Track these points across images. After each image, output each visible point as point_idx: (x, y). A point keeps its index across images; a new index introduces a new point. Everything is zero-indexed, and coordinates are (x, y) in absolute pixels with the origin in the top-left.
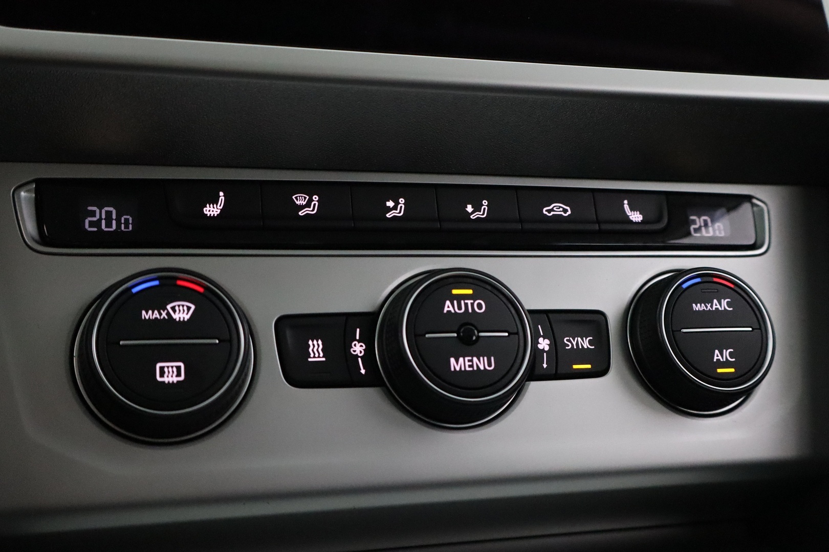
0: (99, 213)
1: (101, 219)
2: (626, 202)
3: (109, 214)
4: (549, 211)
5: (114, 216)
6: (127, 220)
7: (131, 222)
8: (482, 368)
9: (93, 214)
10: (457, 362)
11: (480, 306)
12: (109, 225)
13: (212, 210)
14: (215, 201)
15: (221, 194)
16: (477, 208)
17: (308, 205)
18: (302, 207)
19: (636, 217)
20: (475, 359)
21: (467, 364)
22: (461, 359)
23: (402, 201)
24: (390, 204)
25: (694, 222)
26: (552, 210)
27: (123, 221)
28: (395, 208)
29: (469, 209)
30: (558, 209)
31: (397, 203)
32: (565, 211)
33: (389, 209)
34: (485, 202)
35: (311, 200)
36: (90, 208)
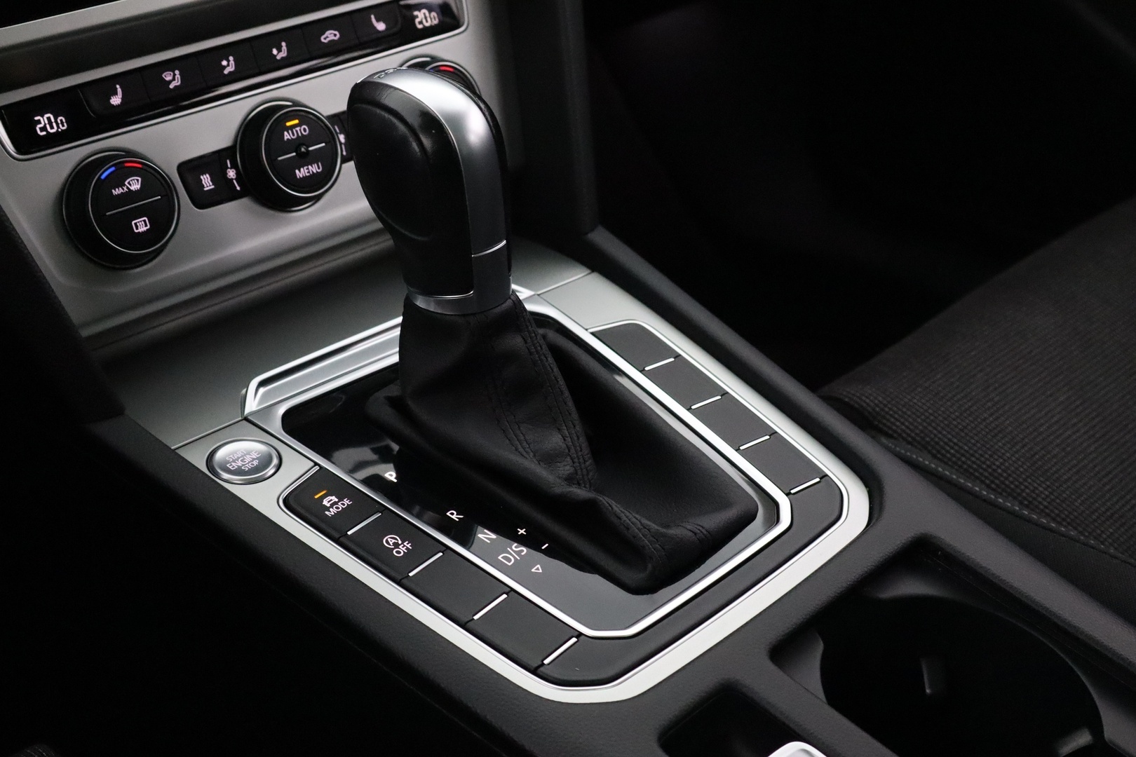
0: (43, 120)
1: (45, 124)
2: (373, 17)
3: (49, 119)
4: (325, 39)
5: (53, 120)
6: (61, 120)
7: (64, 120)
8: (315, 171)
9: (39, 122)
10: (300, 171)
11: (305, 130)
12: (52, 127)
13: (116, 101)
14: (116, 93)
15: (118, 86)
16: (279, 50)
17: (174, 79)
18: (170, 82)
19: (381, 26)
20: (310, 167)
21: (306, 171)
22: (302, 169)
23: (231, 58)
24: (224, 63)
25: (417, 17)
26: (327, 37)
27: (59, 122)
28: (228, 65)
29: (275, 51)
30: (330, 36)
31: (228, 61)
32: (335, 35)
33: (224, 67)
34: (284, 44)
35: (174, 75)
36: (36, 118)
